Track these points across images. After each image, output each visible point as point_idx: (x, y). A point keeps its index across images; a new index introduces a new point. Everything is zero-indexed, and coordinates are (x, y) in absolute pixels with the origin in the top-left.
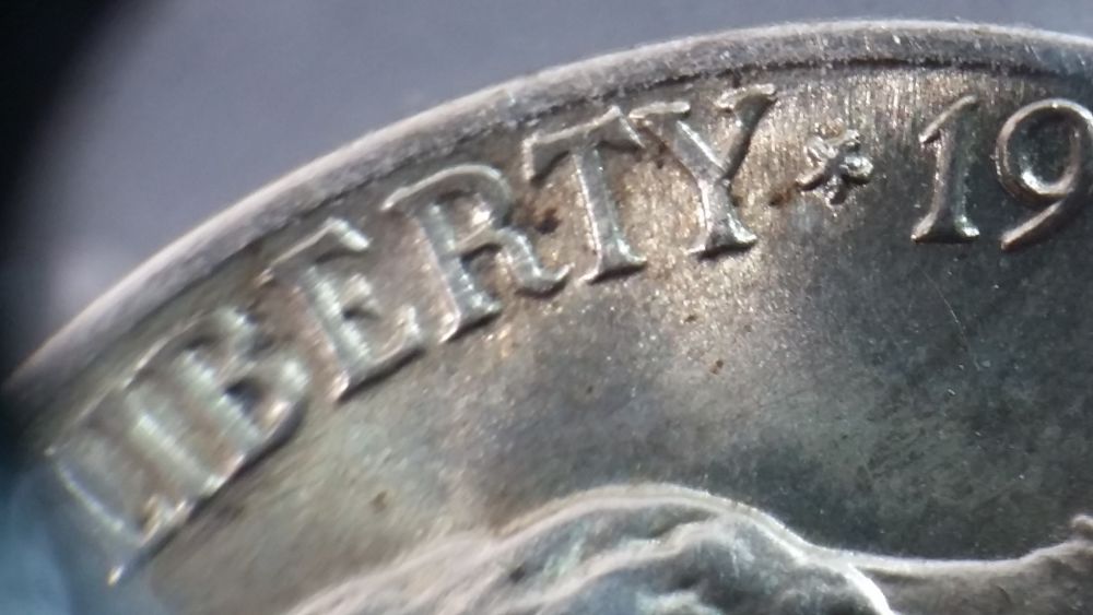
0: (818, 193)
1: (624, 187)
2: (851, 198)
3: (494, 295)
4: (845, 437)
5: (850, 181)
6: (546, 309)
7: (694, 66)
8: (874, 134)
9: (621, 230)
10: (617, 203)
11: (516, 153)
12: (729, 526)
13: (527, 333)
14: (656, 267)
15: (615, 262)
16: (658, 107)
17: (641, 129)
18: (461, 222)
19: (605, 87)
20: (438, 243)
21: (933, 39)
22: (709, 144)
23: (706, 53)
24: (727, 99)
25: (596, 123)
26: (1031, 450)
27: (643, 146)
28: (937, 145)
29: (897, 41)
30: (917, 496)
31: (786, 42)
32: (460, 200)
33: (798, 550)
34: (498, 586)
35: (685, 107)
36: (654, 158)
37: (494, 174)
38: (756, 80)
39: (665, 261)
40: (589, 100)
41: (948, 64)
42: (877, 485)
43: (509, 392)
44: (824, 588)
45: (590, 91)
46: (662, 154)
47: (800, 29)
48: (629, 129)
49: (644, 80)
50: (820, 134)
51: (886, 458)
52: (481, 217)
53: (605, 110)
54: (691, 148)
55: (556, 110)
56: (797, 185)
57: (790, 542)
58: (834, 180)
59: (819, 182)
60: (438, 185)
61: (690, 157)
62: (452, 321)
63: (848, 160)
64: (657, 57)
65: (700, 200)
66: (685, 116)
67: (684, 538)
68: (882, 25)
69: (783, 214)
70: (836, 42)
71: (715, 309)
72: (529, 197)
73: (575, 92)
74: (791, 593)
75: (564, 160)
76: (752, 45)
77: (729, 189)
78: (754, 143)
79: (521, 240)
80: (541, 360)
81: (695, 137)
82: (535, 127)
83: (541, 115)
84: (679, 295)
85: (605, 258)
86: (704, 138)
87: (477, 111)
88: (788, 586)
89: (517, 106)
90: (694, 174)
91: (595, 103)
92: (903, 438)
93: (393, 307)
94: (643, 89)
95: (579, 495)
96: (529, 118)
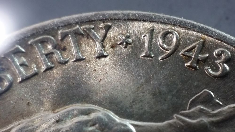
0: (121, 46)
1: (80, 42)
2: (128, 47)
3: (53, 63)
4: (127, 96)
5: (127, 44)
6: (64, 67)
7: (95, 18)
8: (133, 34)
9: (80, 51)
10: (79, 46)
11: (57, 34)
12: (103, 114)
13: (60, 72)
14: (87, 59)
15: (79, 58)
16: (87, 26)
17: (83, 31)
18: (45, 48)
19: (76, 21)
20: (40, 52)
21: (144, 16)
22: (98, 34)
23: (97, 16)
24: (101, 25)
25: (74, 29)
26: (165, 100)
27: (84, 34)
28: (145, 37)
29: (137, 15)
30: (142, 109)
31: (114, 14)
32: (45, 43)
33: (117, 119)
34: (53, 123)
35: (93, 27)
36: (86, 37)
37: (52, 38)
38: (108, 22)
39: (89, 58)
40: (73, 24)
41: (147, 21)
42: (134, 107)
43: (56, 83)
44: (122, 127)
45: (73, 22)
46: (88, 36)
47: (117, 12)
48: (81, 30)
49: (84, 21)
50: (121, 34)
51: (135, 101)
52: (50, 47)
53: (76, 26)
54: (94, 35)
55: (65, 26)
56: (117, 44)
57: (115, 117)
58: (124, 43)
59: (121, 44)
60: (40, 40)
61: (94, 37)
62: (44, 68)
63: (127, 39)
64: (87, 16)
65: (96, 46)
66: (93, 29)
67: (93, 116)
68: (134, 12)
69: (114, 50)
70: (124, 15)
71: (100, 68)
72: (60, 43)
73: (69, 22)
74: (116, 128)
75: (68, 36)
76: (107, 15)
77: (102, 44)
78: (108, 35)
79: (58, 52)
80: (63, 77)
81: (95, 33)
82: (61, 29)
83: (62, 26)
84: (92, 65)
85: (76, 57)
86: (97, 33)
87: (48, 24)
88: (115, 127)
89: (57, 24)
90: (95, 41)
91: (74, 25)
92: (139, 97)
93: (31, 64)
94: (84, 22)
95: (71, 105)
96: (59, 27)
